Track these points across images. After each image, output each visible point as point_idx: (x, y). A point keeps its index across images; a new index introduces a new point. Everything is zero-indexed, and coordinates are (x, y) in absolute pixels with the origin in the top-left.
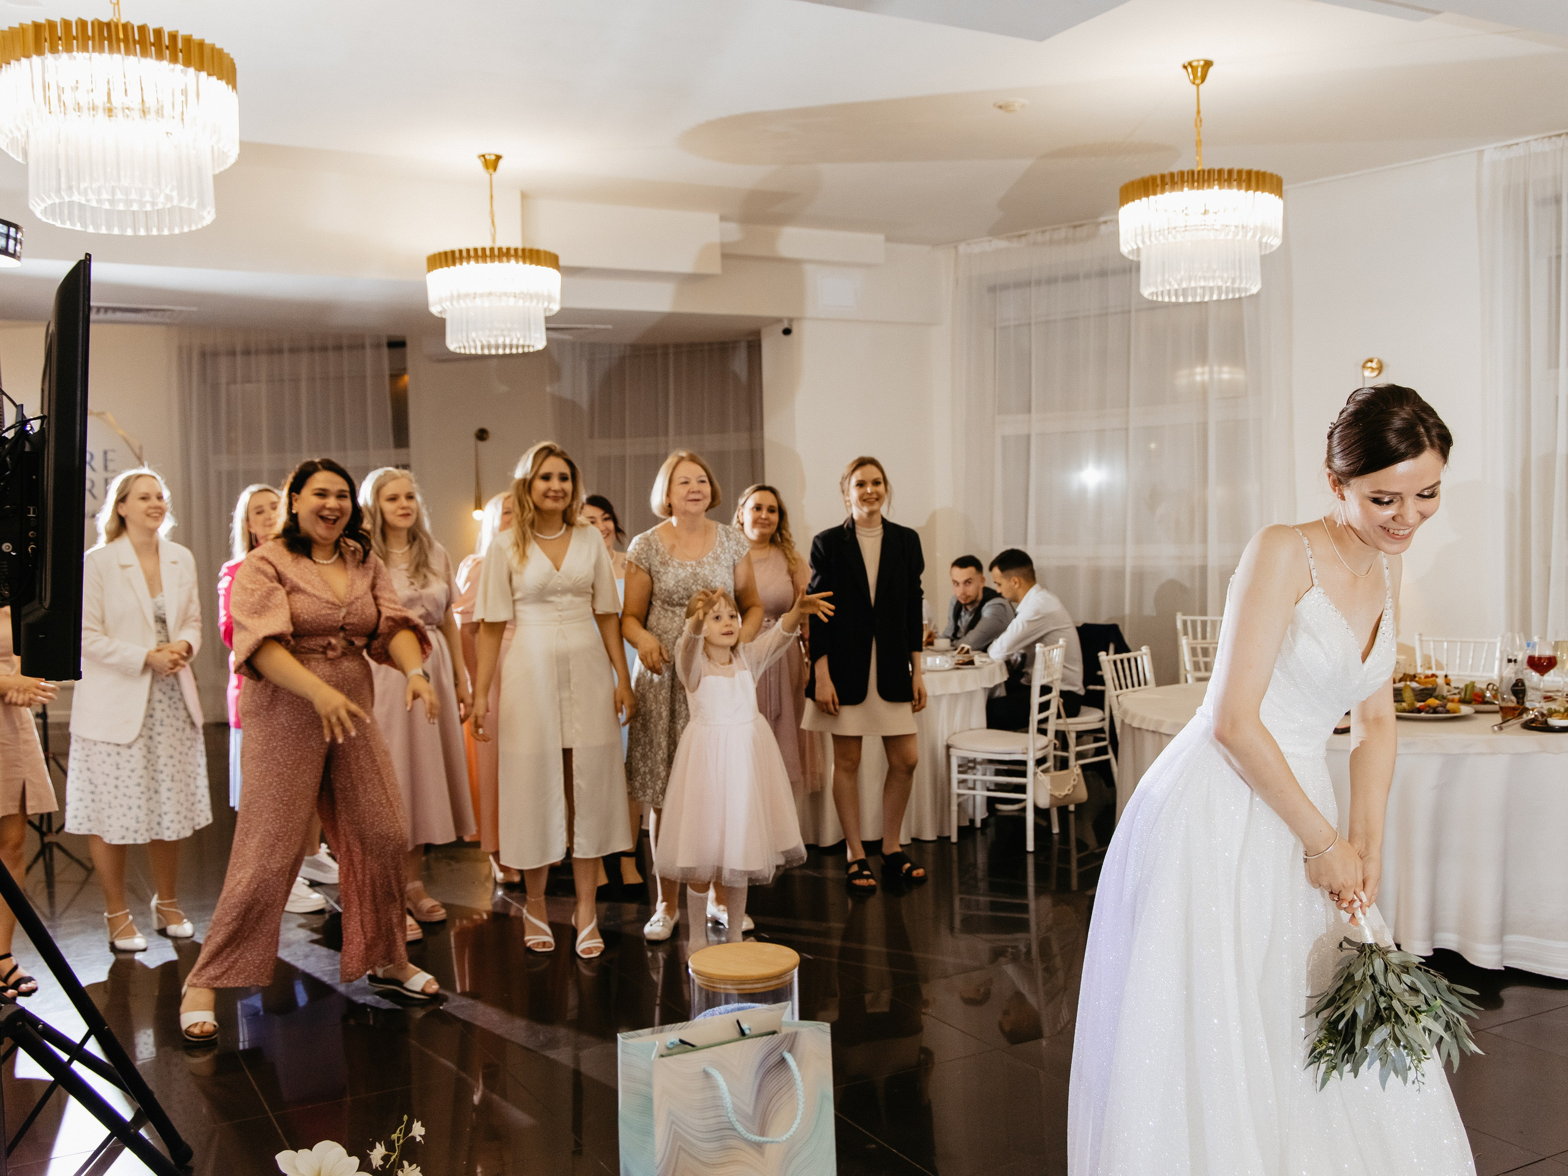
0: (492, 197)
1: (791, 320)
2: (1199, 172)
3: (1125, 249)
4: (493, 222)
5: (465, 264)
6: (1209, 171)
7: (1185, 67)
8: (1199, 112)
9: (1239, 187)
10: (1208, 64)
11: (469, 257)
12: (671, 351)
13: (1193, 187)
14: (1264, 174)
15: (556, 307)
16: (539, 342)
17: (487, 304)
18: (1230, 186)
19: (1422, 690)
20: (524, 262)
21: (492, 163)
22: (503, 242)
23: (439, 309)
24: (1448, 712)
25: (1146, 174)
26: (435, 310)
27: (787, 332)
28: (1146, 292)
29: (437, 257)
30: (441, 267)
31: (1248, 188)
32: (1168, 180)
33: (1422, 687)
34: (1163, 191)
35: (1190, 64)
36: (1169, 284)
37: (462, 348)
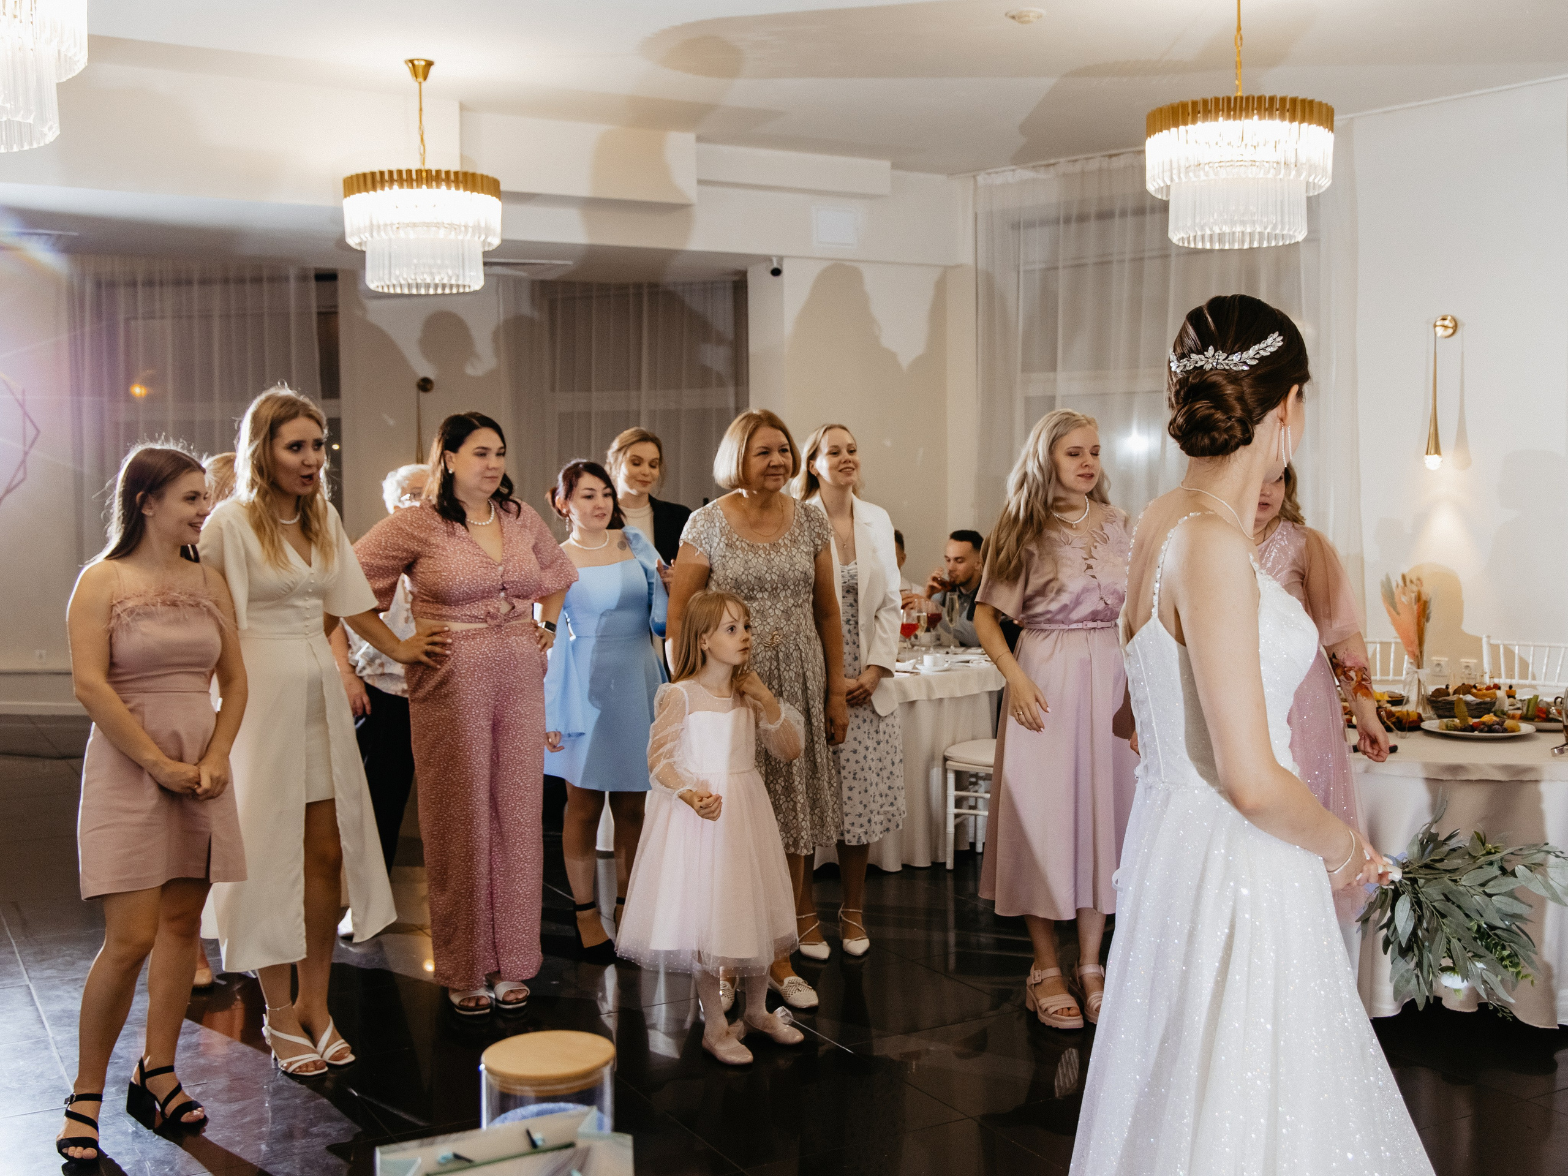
0: (421, 109)
1: (781, 259)
2: (1236, 98)
3: (1152, 186)
4: (422, 139)
5: (387, 188)
6: (1247, 98)
8: (1239, 28)
9: (1283, 118)
11: (392, 180)
12: (645, 291)
13: (1228, 117)
14: (1311, 102)
15: (495, 242)
16: (476, 282)
17: (412, 236)
18: (1271, 116)
19: (1478, 704)
20: (457, 188)
21: (422, 70)
22: (432, 165)
23: (357, 241)
24: (1505, 730)
25: (1176, 100)
26: (352, 241)
27: (776, 272)
28: (1176, 236)
29: (355, 180)
30: (359, 191)
31: (1293, 119)
32: (1200, 107)
33: (1479, 700)
34: (1194, 121)
36: (1202, 228)
37: (383, 287)
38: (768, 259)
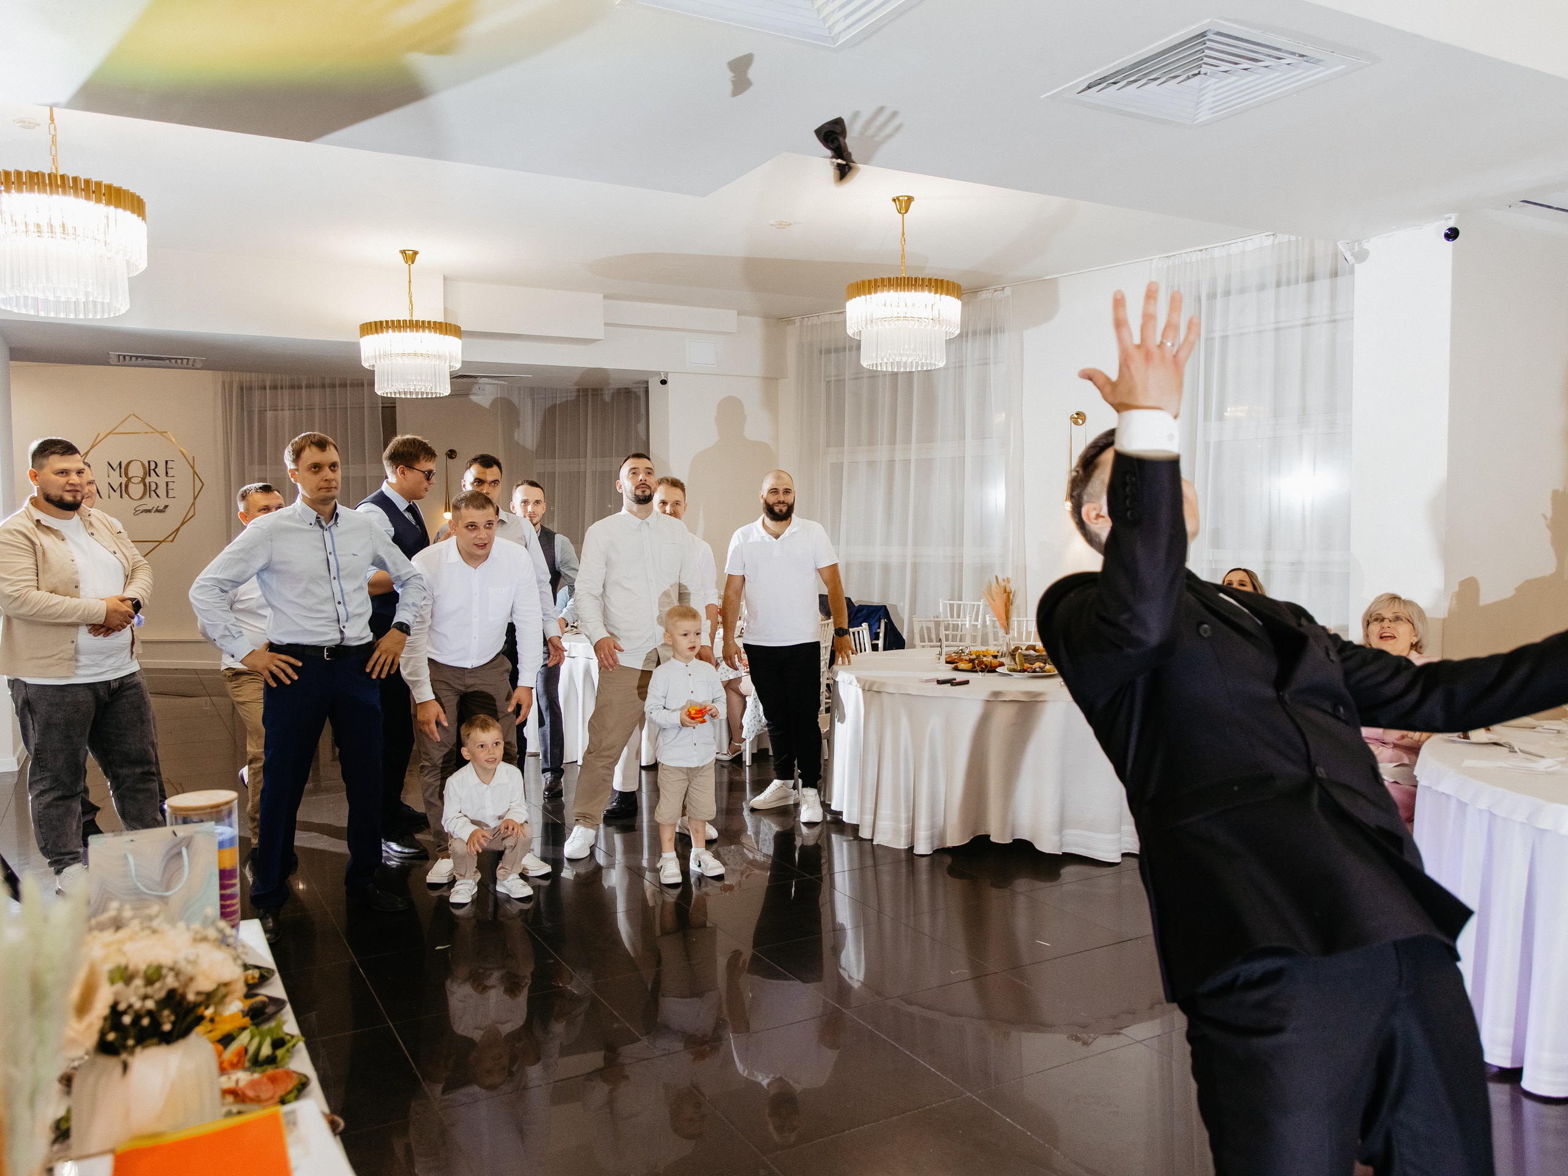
0: (410, 282)
1: (667, 374)
2: (901, 278)
3: (850, 332)
4: (411, 301)
5: (390, 331)
6: (908, 279)
7: (894, 200)
8: (903, 234)
9: (930, 291)
10: (910, 199)
11: (388, 327)
13: (897, 290)
14: (942, 281)
15: (458, 366)
16: (446, 390)
17: (400, 362)
18: (923, 290)
19: (1037, 656)
20: (435, 332)
21: (410, 256)
22: (418, 316)
23: (368, 365)
24: (1045, 672)
25: (859, 279)
26: (366, 365)
27: (664, 382)
28: (865, 363)
29: (373, 326)
30: (368, 335)
31: (936, 292)
32: (879, 283)
33: (1038, 654)
34: (876, 292)
35: (898, 198)
36: (882, 359)
37: (387, 393)
38: (659, 373)
